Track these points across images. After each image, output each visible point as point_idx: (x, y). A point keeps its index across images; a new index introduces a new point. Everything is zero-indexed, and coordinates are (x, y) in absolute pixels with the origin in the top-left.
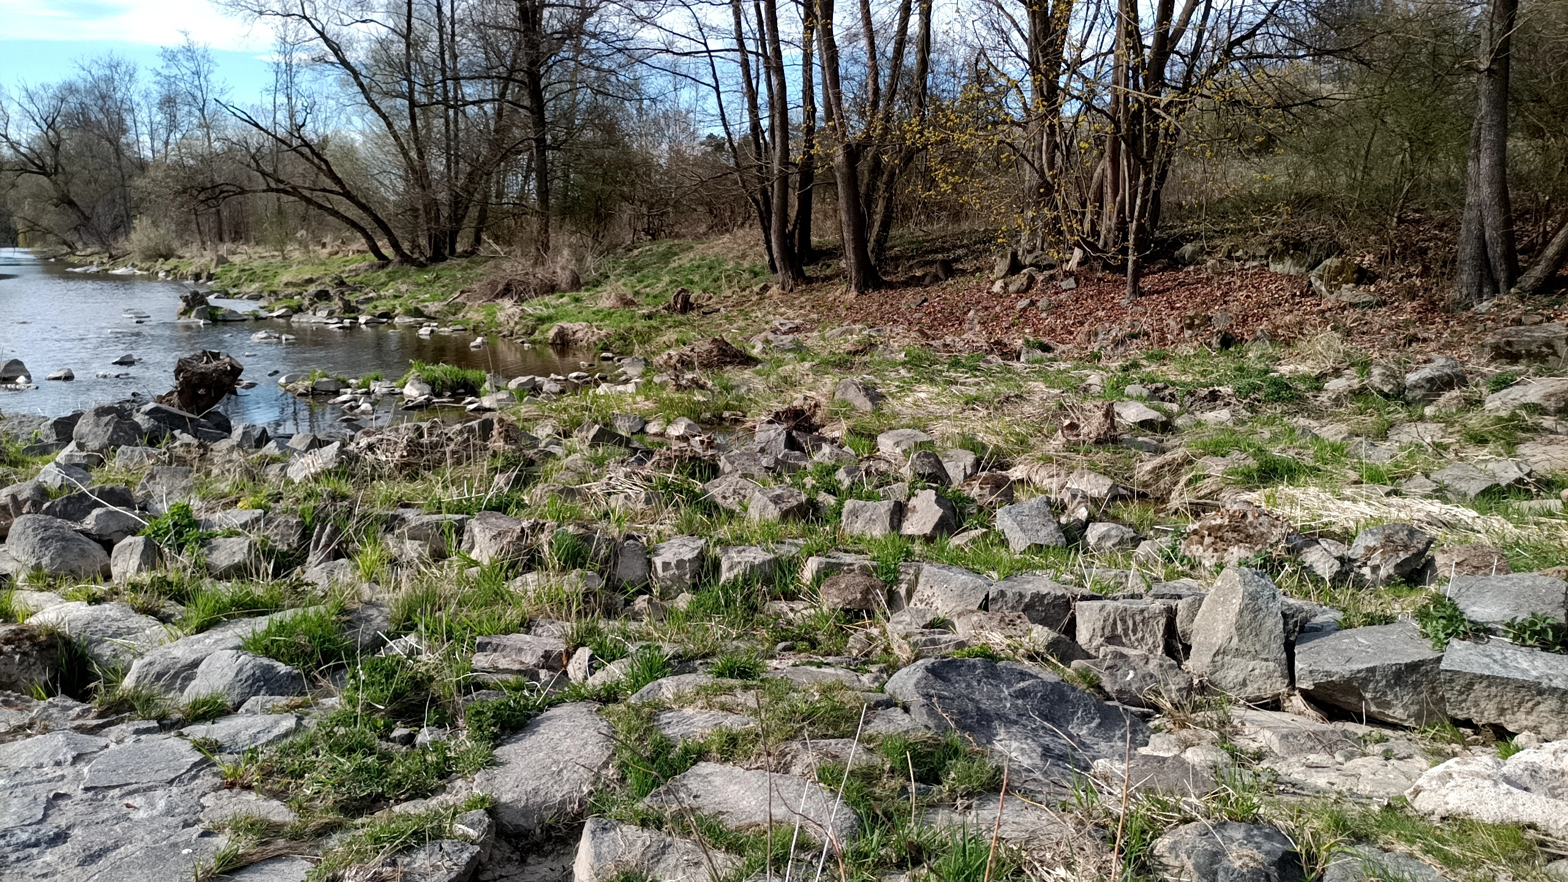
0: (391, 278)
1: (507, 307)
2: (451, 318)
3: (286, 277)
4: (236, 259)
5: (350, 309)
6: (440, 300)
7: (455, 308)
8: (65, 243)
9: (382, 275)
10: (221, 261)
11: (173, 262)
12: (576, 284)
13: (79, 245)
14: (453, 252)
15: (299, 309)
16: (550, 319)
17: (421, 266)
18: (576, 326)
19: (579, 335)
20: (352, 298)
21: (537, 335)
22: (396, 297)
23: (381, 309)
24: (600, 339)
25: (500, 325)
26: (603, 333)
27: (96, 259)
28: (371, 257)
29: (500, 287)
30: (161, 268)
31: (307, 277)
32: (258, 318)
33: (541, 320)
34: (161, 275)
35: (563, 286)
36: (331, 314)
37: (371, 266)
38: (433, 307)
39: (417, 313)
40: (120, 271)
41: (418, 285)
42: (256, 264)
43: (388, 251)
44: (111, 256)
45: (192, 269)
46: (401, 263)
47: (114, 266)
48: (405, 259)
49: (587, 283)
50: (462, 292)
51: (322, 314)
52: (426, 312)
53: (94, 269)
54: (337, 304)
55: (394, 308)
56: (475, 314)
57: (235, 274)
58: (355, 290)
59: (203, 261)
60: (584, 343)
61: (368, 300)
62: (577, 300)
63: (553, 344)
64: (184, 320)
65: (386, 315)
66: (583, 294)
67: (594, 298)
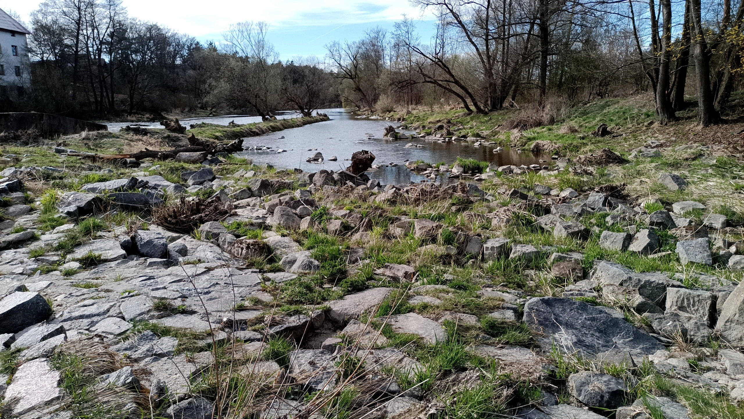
0: (472, 119)
1: (516, 133)
2: (492, 138)
3: (431, 119)
4: (414, 112)
5: (450, 134)
6: (489, 130)
7: (495, 133)
8: (356, 106)
9: (468, 118)
10: (409, 113)
11: (392, 113)
12: (552, 121)
13: (362, 107)
14: (501, 106)
15: (429, 134)
16: (534, 139)
17: (486, 114)
18: (545, 142)
19: (546, 147)
20: (451, 129)
21: (526, 147)
22: (471, 128)
23: (463, 134)
24: (554, 149)
25: (511, 142)
26: (557, 146)
27: (366, 113)
28: (466, 110)
29: (515, 123)
30: (388, 115)
31: (438, 119)
32: (413, 138)
33: (530, 139)
34: (387, 119)
35: (546, 122)
36: (442, 136)
37: (464, 114)
38: (485, 133)
39: (478, 135)
40: (373, 117)
41: (482, 122)
42: (421, 114)
43: (473, 108)
44: (371, 111)
45: (398, 116)
46: (477, 112)
47: (372, 115)
48: (479, 110)
49: (558, 121)
50: (499, 126)
51: (438, 136)
52: (482, 135)
53: (364, 116)
54: (444, 131)
55: (468, 133)
56: (502, 137)
57: (412, 118)
58: (454, 125)
59: (402, 113)
60: (547, 151)
61: (458, 130)
62: (550, 130)
63: (533, 151)
64: (386, 138)
65: (465, 137)
66: (555, 126)
67: (559, 129)
